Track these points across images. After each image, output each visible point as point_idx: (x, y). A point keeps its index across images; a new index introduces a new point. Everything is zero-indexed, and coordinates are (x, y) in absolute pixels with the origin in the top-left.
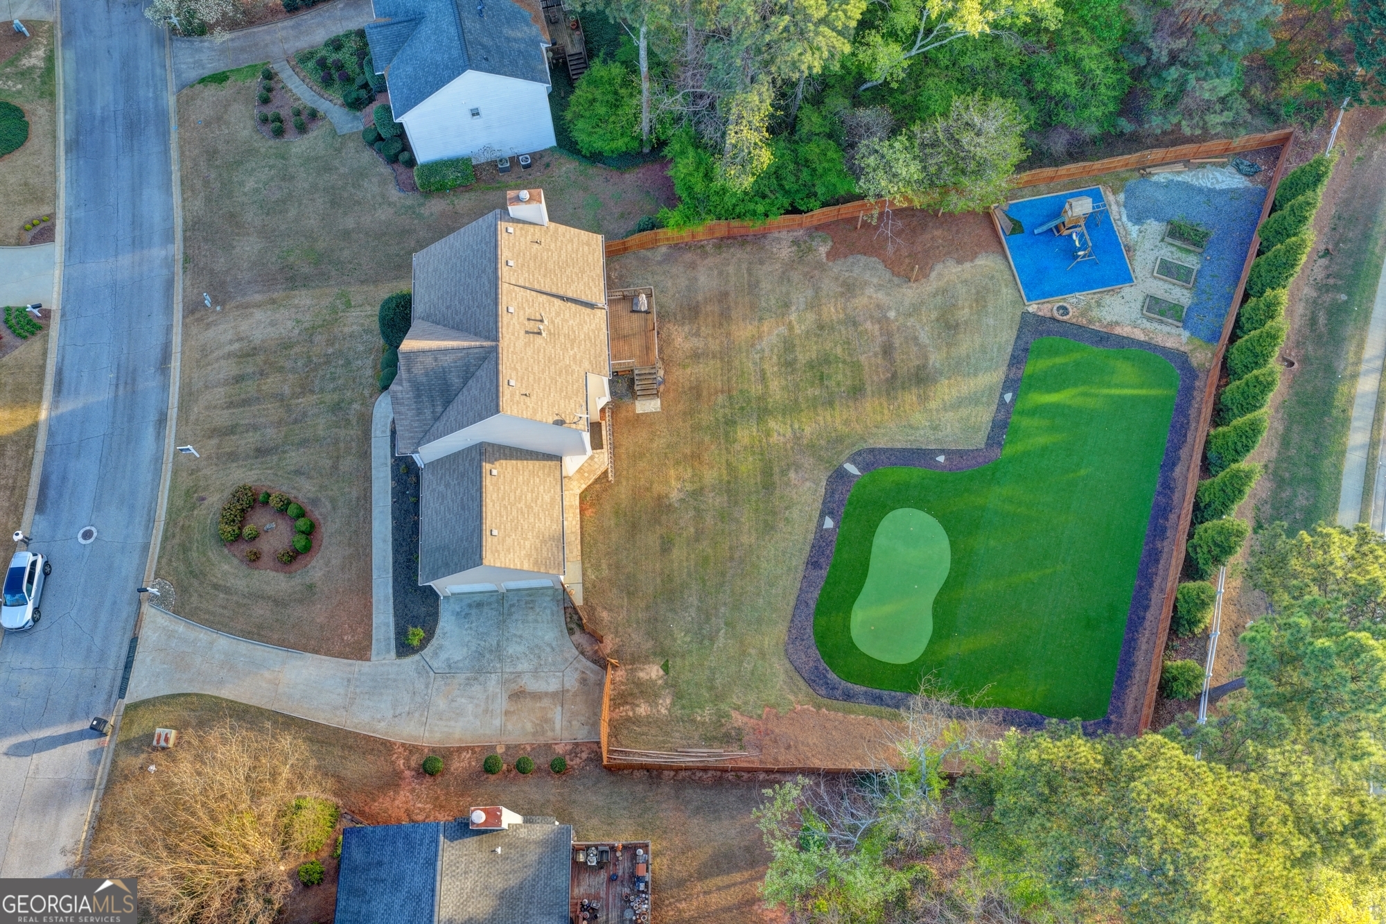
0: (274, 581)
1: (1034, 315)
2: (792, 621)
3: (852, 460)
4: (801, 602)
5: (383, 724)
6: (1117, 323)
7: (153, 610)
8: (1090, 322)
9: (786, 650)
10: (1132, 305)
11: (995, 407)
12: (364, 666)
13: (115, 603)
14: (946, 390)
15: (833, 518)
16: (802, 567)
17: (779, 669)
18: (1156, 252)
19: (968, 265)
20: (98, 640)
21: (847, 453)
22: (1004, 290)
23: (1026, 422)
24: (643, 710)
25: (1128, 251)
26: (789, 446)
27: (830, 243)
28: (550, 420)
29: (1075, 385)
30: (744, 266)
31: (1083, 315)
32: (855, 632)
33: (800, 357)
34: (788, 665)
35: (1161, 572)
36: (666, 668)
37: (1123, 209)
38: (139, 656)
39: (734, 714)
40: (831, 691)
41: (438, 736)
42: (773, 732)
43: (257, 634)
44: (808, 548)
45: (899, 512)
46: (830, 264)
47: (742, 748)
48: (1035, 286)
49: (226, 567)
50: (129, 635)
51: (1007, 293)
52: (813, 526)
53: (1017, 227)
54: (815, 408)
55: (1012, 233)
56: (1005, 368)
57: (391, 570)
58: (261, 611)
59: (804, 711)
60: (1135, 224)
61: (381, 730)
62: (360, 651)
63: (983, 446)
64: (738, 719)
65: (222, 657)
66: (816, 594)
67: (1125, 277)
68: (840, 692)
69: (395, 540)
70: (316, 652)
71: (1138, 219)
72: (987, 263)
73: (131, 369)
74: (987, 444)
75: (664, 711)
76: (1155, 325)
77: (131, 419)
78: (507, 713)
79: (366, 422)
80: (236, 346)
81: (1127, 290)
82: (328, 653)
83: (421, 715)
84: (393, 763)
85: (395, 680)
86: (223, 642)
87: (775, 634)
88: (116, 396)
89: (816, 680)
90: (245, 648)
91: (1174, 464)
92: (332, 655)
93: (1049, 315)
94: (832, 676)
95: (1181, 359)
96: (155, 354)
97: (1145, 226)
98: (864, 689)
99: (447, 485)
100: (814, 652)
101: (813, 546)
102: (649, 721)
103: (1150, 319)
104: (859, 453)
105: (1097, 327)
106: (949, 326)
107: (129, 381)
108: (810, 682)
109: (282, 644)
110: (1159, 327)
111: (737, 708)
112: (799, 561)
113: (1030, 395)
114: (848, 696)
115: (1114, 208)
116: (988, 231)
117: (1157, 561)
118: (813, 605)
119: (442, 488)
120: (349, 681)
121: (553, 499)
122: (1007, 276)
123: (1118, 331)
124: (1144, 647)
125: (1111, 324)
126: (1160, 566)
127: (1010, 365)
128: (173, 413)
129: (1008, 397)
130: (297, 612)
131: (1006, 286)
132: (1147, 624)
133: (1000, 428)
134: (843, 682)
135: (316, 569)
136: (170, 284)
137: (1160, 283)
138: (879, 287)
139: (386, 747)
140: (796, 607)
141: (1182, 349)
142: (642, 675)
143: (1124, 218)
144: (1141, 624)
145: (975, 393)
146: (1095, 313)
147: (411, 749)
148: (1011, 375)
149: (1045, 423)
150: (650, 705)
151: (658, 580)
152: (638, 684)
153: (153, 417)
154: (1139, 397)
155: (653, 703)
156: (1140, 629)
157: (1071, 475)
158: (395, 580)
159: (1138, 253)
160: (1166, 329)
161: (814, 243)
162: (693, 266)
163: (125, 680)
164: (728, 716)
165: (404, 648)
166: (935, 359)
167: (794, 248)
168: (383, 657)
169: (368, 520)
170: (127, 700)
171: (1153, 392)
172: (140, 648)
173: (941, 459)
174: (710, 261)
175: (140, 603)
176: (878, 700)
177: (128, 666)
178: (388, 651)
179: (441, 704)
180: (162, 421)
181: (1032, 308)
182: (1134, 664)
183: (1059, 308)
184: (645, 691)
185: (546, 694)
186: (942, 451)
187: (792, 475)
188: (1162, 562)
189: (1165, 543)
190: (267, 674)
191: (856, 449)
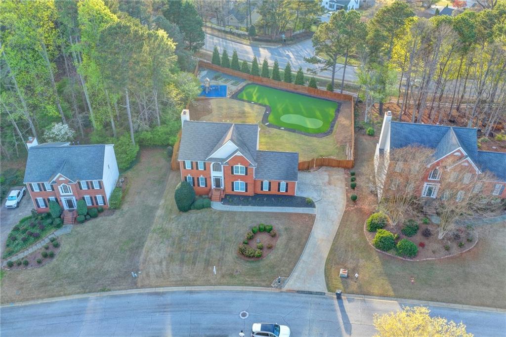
0: (280, 242)
2: (310, 136)
4: (305, 135)
5: (338, 213)
7: (286, 286)
10: (233, 87)
11: (255, 105)
12: (318, 217)
13: (281, 301)
14: (248, 110)
15: (281, 128)
19: (212, 104)
20: (298, 305)
25: (218, 85)
29: (252, 95)
31: (233, 91)
32: (314, 128)
34: (322, 138)
38: (307, 289)
40: (330, 133)
42: (342, 140)
43: (302, 246)
44: (289, 132)
45: (281, 119)
49: (272, 257)
50: (297, 294)
51: (222, 99)
52: (283, 131)
56: (244, 102)
57: (283, 207)
58: (293, 245)
59: (335, 136)
61: (341, 214)
62: (312, 218)
63: (265, 107)
65: (310, 258)
70: (311, 229)
73: (157, 307)
77: (186, 304)
78: (335, 186)
79: (222, 213)
81: (228, 87)
82: (312, 225)
86: (304, 257)
87: (314, 139)
88: (171, 311)
90: (308, 250)
93: (231, 95)
95: (249, 84)
96: (152, 298)
98: (329, 128)
100: (319, 134)
103: (237, 85)
104: (263, 122)
107: (164, 307)
108: (327, 135)
109: (307, 238)
112: (293, 134)
113: (253, 100)
119: (266, 169)
120: (323, 220)
122: (217, 99)
125: (237, 89)
129: (253, 103)
130: (295, 233)
133: (261, 105)
134: (328, 131)
136: (116, 296)
137: (228, 83)
139: (346, 213)
145: (250, 107)
147: (347, 206)
148: (247, 102)
149: (261, 100)
153: (188, 295)
154: (258, 89)
158: (287, 206)
160: (240, 84)
163: (317, 293)
166: (237, 110)
170: (326, 292)
172: (303, 289)
175: (282, 292)
177: (310, 293)
178: (313, 210)
180: (191, 292)
181: (228, 97)
186: (265, 112)
187: (266, 133)
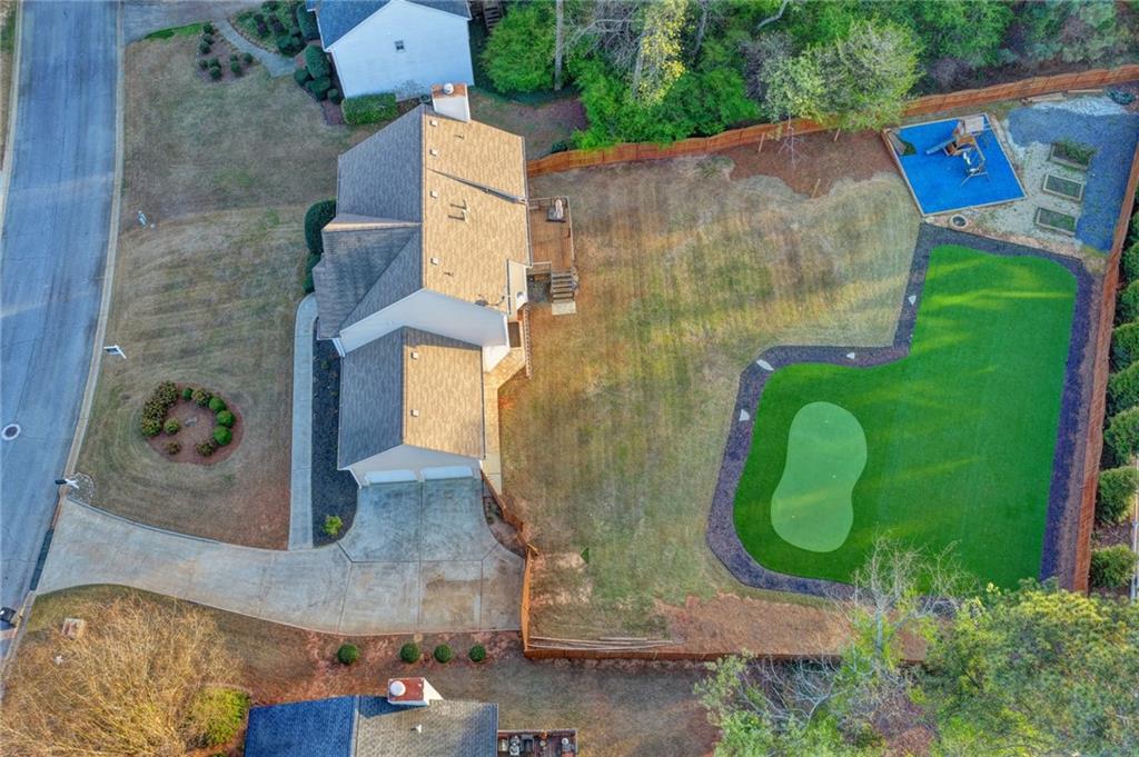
0: (193, 473)
1: (931, 225)
2: (712, 510)
3: (765, 356)
4: (720, 492)
5: (298, 613)
6: (1012, 233)
7: (71, 503)
8: (985, 232)
9: (707, 539)
10: (1025, 217)
11: (900, 309)
12: (281, 556)
13: (33, 496)
14: (851, 293)
15: (749, 411)
16: (719, 458)
17: (701, 559)
18: (1043, 171)
19: (865, 183)
20: (13, 533)
21: (759, 351)
22: (901, 204)
23: (931, 322)
24: (563, 598)
25: (1017, 169)
26: (701, 345)
27: (733, 165)
28: (473, 300)
29: (976, 289)
30: (653, 185)
31: (978, 226)
32: (775, 522)
33: (709, 264)
34: (710, 554)
35: (1076, 463)
36: (586, 556)
37: (1009, 134)
38: (53, 548)
39: (657, 602)
40: (755, 580)
41: (354, 624)
42: (697, 619)
43: (175, 524)
44: (725, 440)
45: (814, 405)
46: (734, 183)
47: (666, 636)
48: (930, 200)
49: (146, 460)
50: (45, 528)
51: (904, 206)
52: (729, 419)
53: (909, 149)
54: (726, 309)
55: (905, 154)
56: (907, 273)
57: (310, 462)
58: (179, 502)
59: (728, 599)
60: (1021, 146)
61: (295, 619)
62: (278, 540)
63: (891, 344)
64: (661, 607)
65: (138, 548)
66: (735, 484)
67: (1016, 192)
68: (763, 580)
69: (314, 432)
70: (232, 541)
71: (1024, 140)
72: (883, 180)
73: (66, 280)
74: (895, 343)
75: (584, 599)
76: (1049, 235)
77: (62, 324)
78: (424, 602)
79: (289, 324)
80: (168, 258)
81: (1018, 203)
82: (245, 543)
83: (338, 604)
84: (307, 653)
85: (312, 570)
86: (140, 533)
87: (695, 525)
88: (49, 305)
89: (738, 568)
90: (160, 538)
91: (1079, 362)
92: (247, 545)
93: (946, 226)
94: (754, 564)
95: (1075, 265)
96: (89, 266)
97: (1031, 148)
98: (788, 577)
99: (368, 371)
100: (736, 541)
101: (730, 438)
102: (571, 610)
103: (1043, 230)
104: (771, 351)
105: (992, 236)
106: (851, 237)
107: (63, 291)
108: (733, 570)
109: (198, 534)
110: (1052, 237)
111: (660, 596)
112: (716, 453)
113: (933, 298)
114: (772, 584)
115: (1000, 132)
116: (882, 153)
117: (1072, 453)
118: (732, 495)
119: (363, 374)
120: (264, 570)
121: (473, 386)
122: (903, 191)
123: (1013, 240)
124: (1067, 536)
125: (1005, 234)
126: (1075, 458)
127: (912, 271)
128: (103, 319)
129: (912, 299)
130: (215, 503)
131: (903, 200)
132: (1067, 513)
133: (907, 328)
134: (766, 570)
135: (234, 461)
136: (107, 207)
137: (1050, 198)
138: (781, 203)
139: (301, 636)
140: (715, 497)
141: (1077, 256)
142: (562, 563)
143: (1011, 141)
144: (1062, 513)
145: (881, 296)
146: (989, 224)
147: (326, 639)
148: (914, 280)
149: (950, 323)
150: (571, 593)
151: (577, 470)
152: (559, 572)
153: (83, 323)
154: (1040, 299)
155: (573, 590)
156: (1062, 519)
157: (980, 371)
158: (314, 471)
159: (1026, 171)
160: (1059, 238)
161: (718, 166)
162: (604, 185)
163: (38, 571)
164: (652, 605)
165: (322, 537)
166: (841, 264)
167: (699, 170)
168: (301, 546)
169: (289, 414)
170: (38, 592)
171: (1052, 295)
172: (55, 540)
173: (852, 356)
174: (619, 181)
175: (58, 496)
176: (802, 588)
177: (42, 558)
178: (305, 541)
179: (358, 593)
180: (92, 327)
181: (930, 219)
182: (1058, 553)
183: (955, 220)
184: (565, 579)
185: (465, 582)
186: (852, 349)
187: (706, 371)
188: (1076, 454)
189: (1078, 436)
190: (182, 564)
191: (767, 347)
